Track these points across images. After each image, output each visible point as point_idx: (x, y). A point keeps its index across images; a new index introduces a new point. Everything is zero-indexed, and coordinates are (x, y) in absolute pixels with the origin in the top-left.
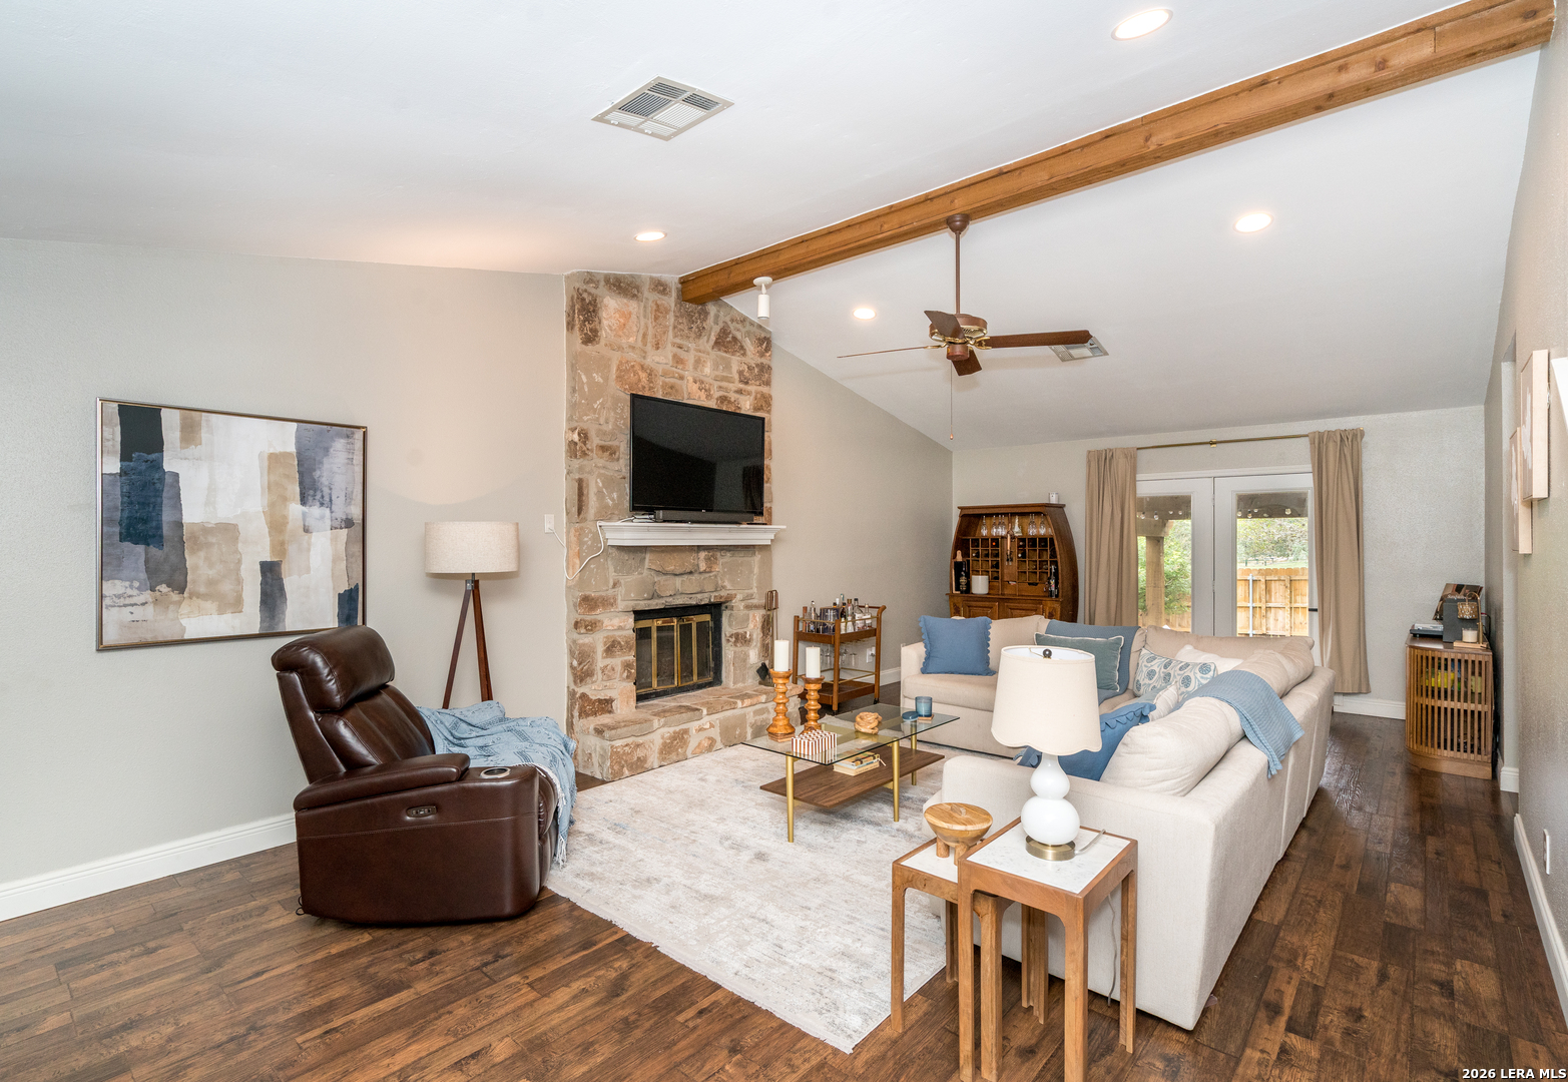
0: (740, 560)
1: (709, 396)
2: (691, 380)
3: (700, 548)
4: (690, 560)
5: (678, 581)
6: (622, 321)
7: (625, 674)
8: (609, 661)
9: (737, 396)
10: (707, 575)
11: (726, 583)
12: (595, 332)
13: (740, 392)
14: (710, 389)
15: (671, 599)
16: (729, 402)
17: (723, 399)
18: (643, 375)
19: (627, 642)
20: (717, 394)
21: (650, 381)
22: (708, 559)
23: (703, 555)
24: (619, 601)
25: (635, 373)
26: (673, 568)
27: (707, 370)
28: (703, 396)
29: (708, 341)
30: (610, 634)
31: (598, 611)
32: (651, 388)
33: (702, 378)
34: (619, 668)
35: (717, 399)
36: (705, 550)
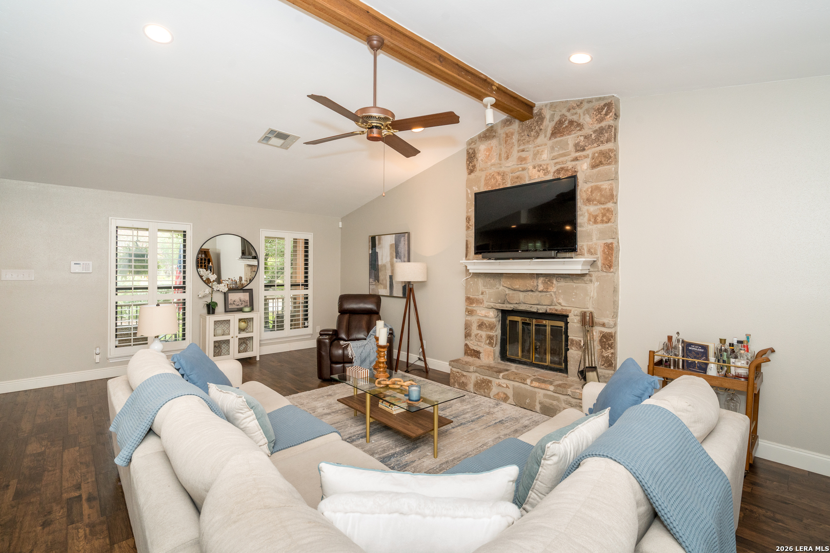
0: (575, 285)
1: (546, 172)
2: (531, 167)
3: (538, 275)
4: (530, 283)
5: (522, 295)
6: (488, 153)
7: (488, 342)
8: (479, 332)
9: (574, 163)
10: (544, 294)
11: (561, 301)
12: (474, 166)
13: (576, 159)
14: (547, 168)
15: (516, 305)
16: (567, 170)
17: (558, 171)
18: (499, 178)
19: (489, 325)
20: (552, 169)
21: (503, 179)
22: (544, 283)
23: (541, 280)
24: (485, 302)
25: (494, 178)
26: (518, 286)
27: (545, 156)
28: (541, 173)
29: (545, 136)
30: (481, 318)
31: (474, 305)
32: (503, 183)
33: (540, 163)
34: (484, 336)
35: (554, 172)
36: (543, 277)
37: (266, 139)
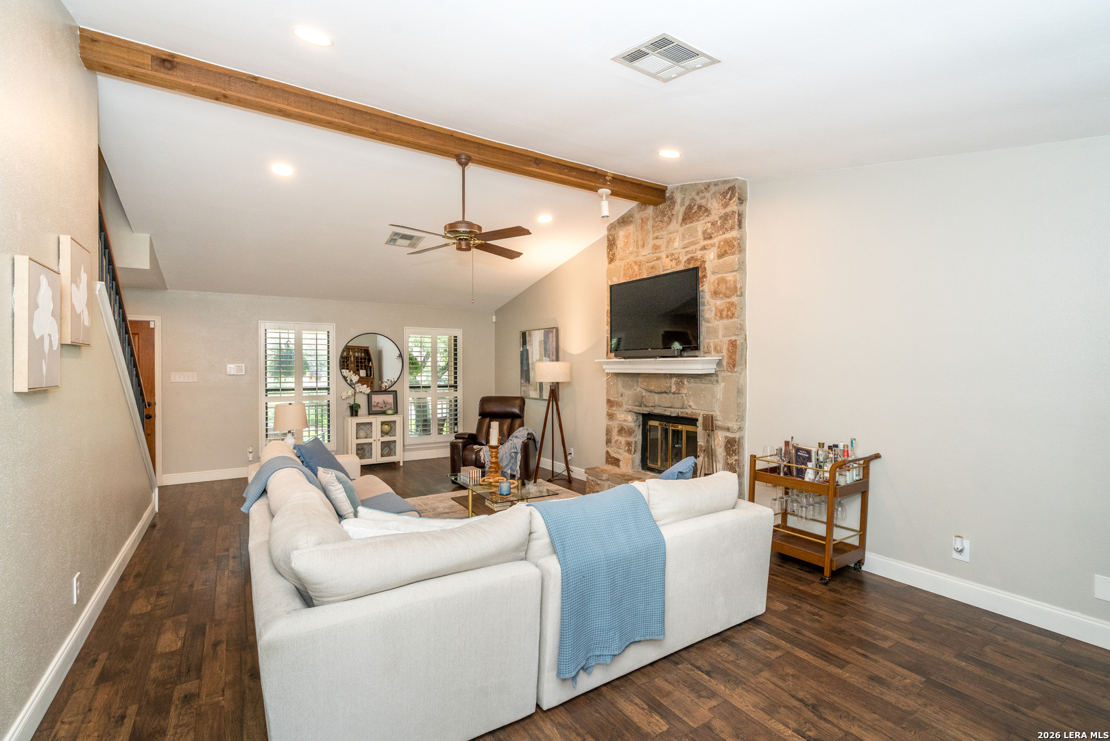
0: (703, 386)
1: (678, 262)
2: (664, 256)
3: (672, 375)
4: (664, 384)
5: (657, 397)
6: (626, 240)
7: (627, 448)
8: (619, 438)
9: (702, 252)
10: (676, 396)
11: (691, 403)
12: (614, 255)
13: (704, 248)
14: (679, 258)
15: (652, 408)
16: (696, 260)
17: (689, 261)
18: (636, 268)
19: (628, 430)
20: (684, 258)
21: (640, 270)
22: (677, 384)
23: (674, 380)
24: (624, 405)
25: (632, 268)
26: (653, 388)
27: (676, 244)
28: (674, 263)
29: (677, 222)
30: (621, 423)
31: (614, 409)
32: (640, 274)
33: (672, 252)
34: (623, 443)
35: (685, 262)
36: (676, 377)
37: (392, 240)
